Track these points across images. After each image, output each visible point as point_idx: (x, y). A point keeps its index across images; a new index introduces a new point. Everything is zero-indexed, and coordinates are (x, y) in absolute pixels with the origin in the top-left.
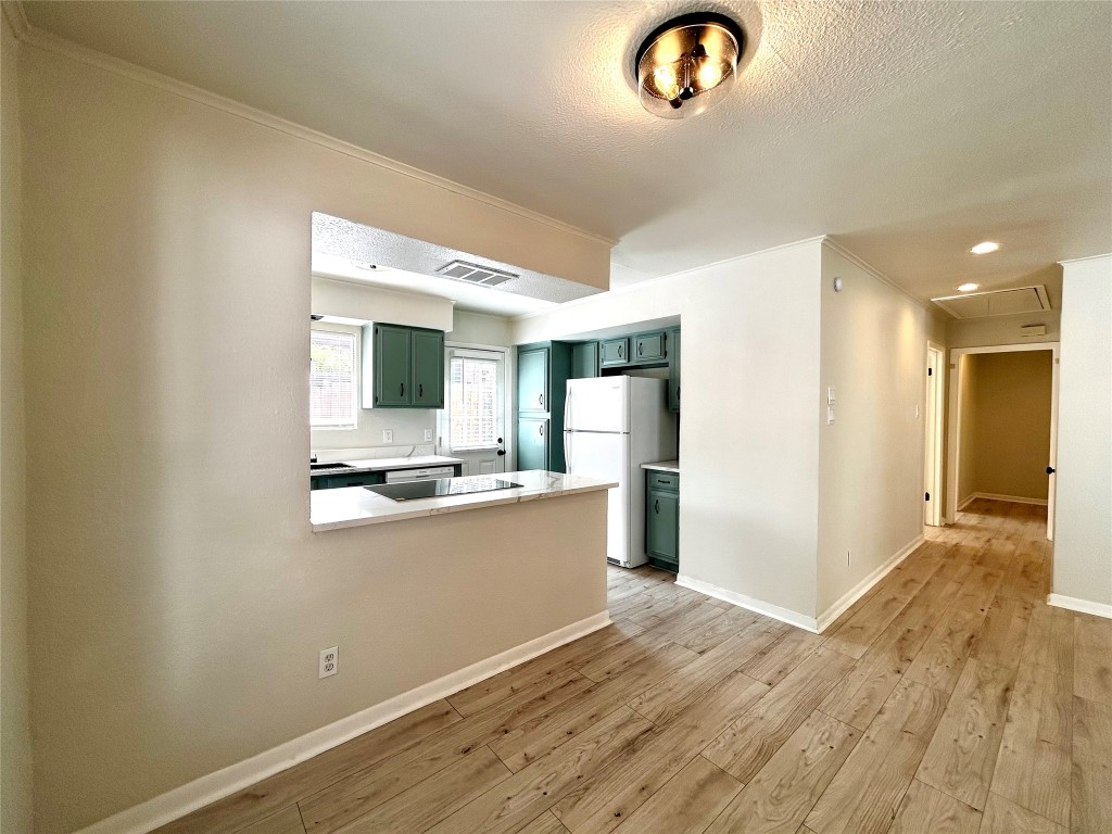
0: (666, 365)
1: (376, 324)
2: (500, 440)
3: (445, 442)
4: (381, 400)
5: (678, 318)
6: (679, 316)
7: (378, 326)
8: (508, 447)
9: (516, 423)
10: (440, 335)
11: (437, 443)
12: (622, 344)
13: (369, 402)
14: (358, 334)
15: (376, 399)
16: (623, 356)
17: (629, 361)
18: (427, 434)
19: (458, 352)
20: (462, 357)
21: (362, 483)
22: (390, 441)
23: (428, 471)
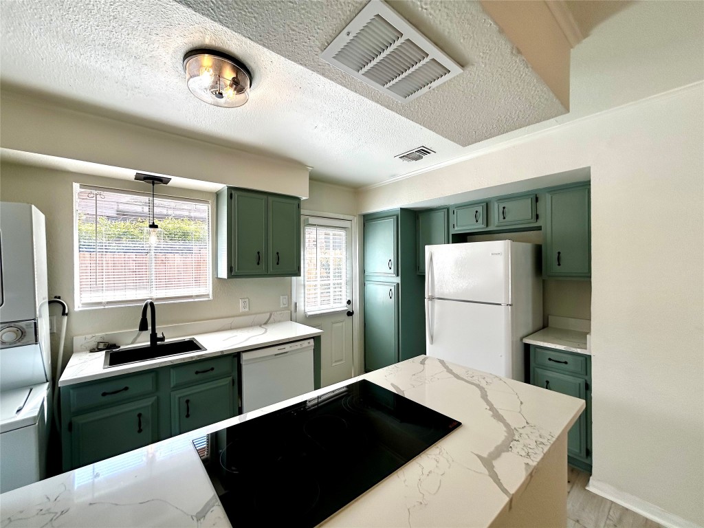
0: (539, 228)
1: (229, 188)
2: (349, 302)
3: (301, 307)
4: (235, 270)
5: (587, 171)
6: (589, 168)
7: (232, 191)
8: (356, 307)
9: (363, 285)
10: (296, 202)
11: (293, 309)
12: (480, 209)
13: (223, 273)
14: (212, 201)
15: (230, 269)
16: (480, 220)
17: (487, 226)
18: (283, 300)
19: (312, 220)
20: (315, 225)
21: (212, 369)
22: (247, 310)
23: (287, 347)
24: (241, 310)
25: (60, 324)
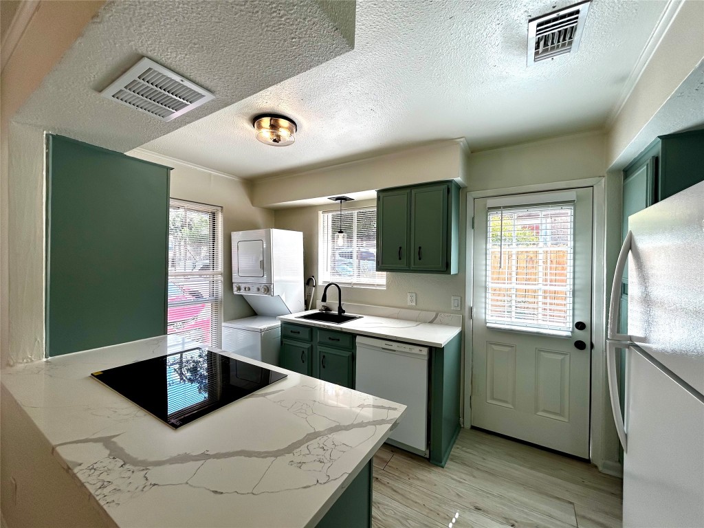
2: (580, 326)
3: (481, 315)
4: (380, 264)
7: (379, 194)
8: (600, 338)
10: (444, 187)
11: (467, 314)
15: (378, 263)
18: (454, 302)
20: (500, 207)
21: (338, 340)
22: (414, 304)
23: (395, 346)
24: (409, 303)
25: (311, 290)
